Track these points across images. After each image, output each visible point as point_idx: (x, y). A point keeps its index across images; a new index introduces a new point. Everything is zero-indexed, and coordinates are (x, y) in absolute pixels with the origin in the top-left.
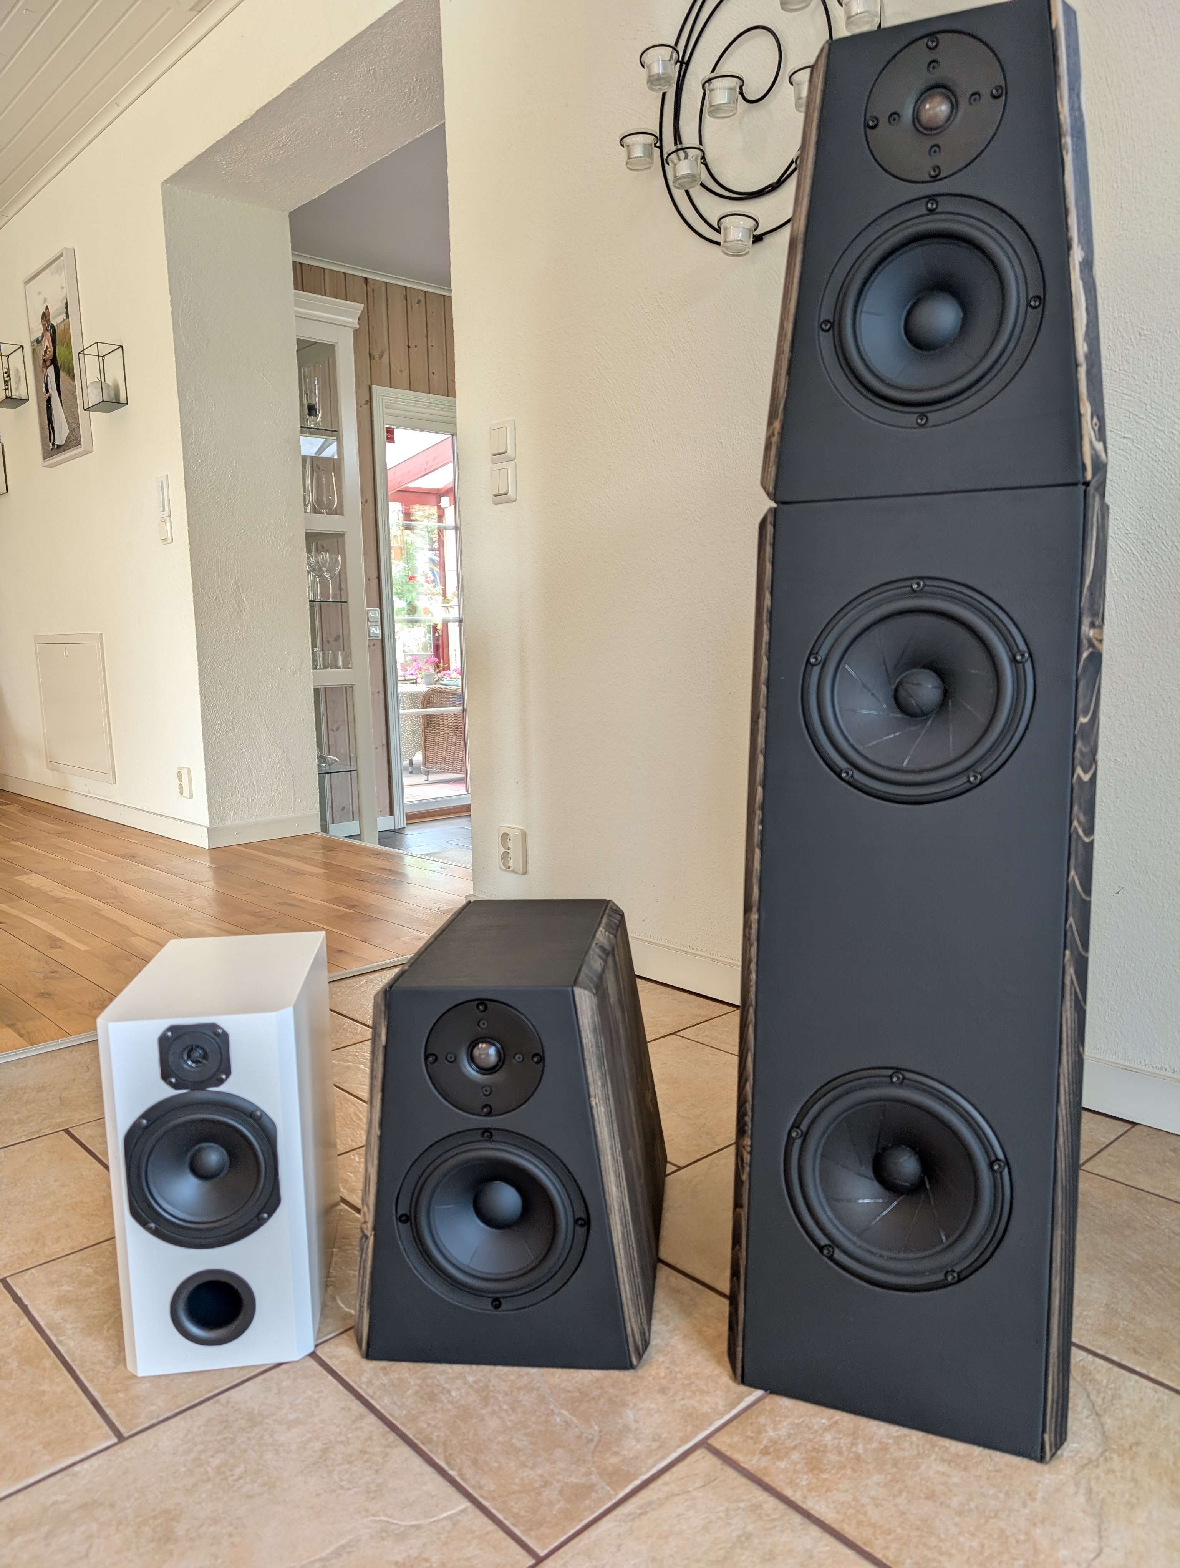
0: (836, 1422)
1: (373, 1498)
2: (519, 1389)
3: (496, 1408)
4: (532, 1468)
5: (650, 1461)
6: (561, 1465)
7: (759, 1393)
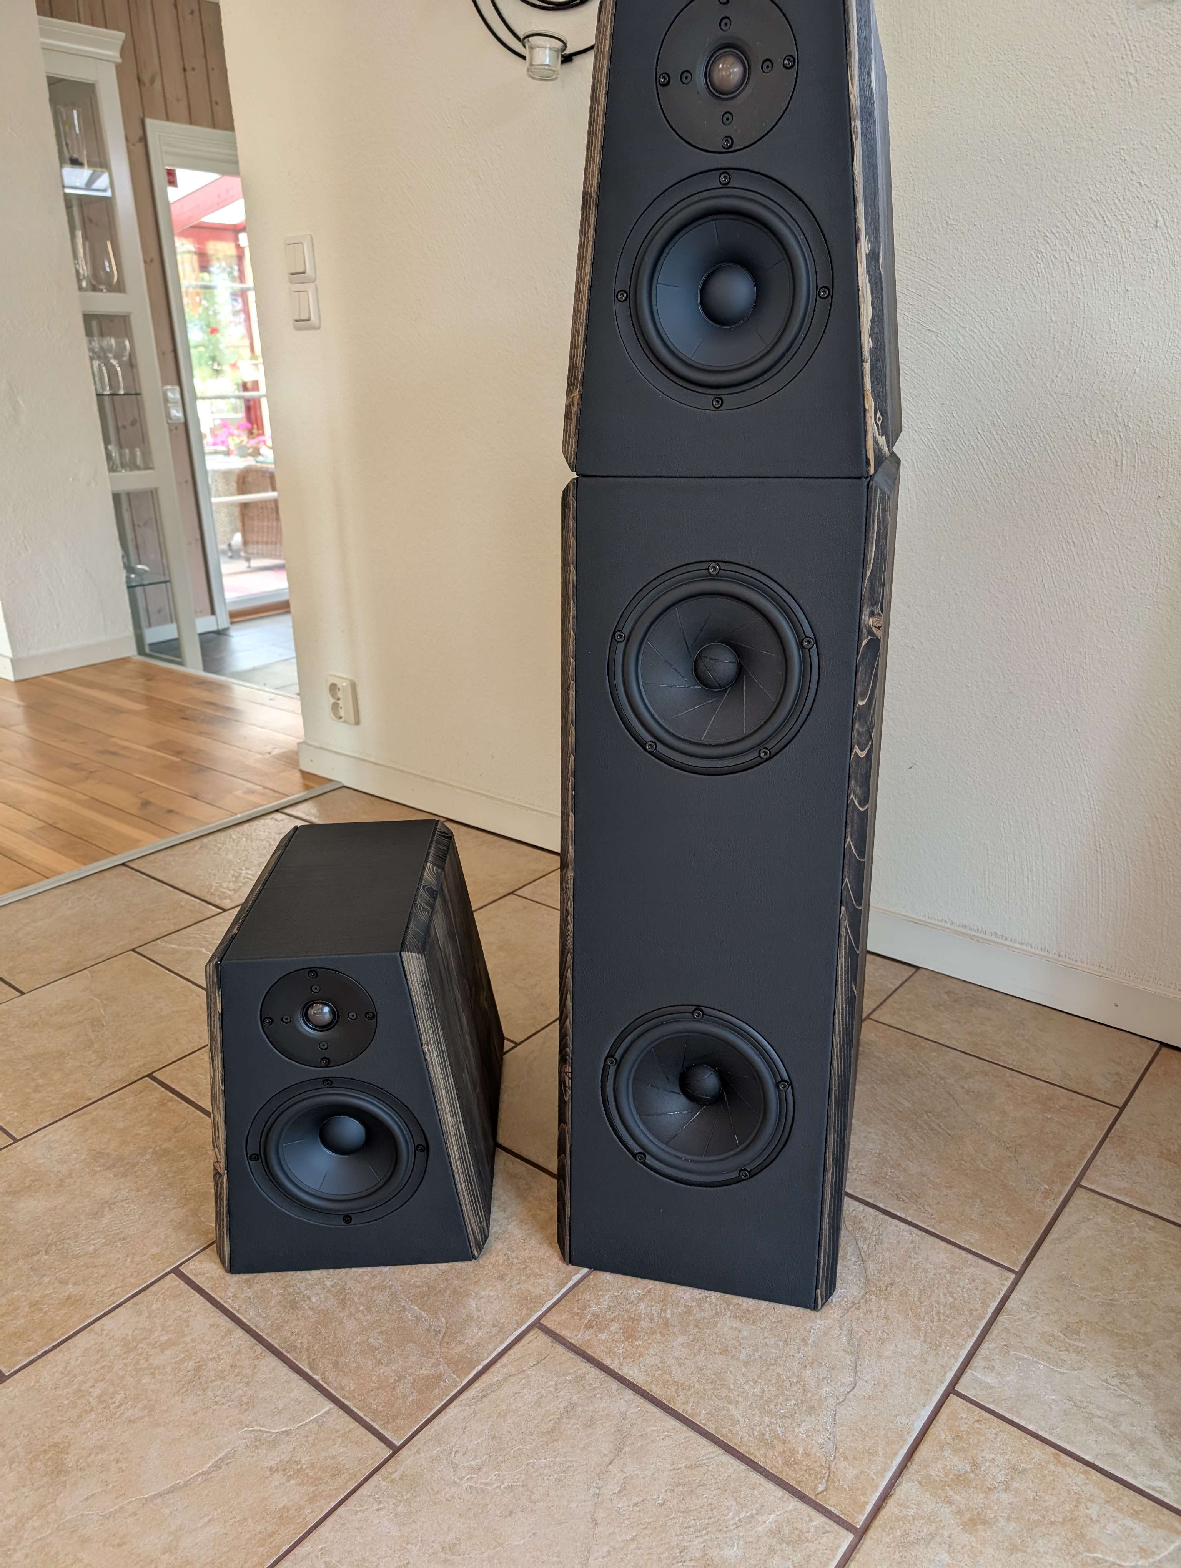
0: (649, 1291)
1: (245, 1410)
2: (373, 1289)
3: (353, 1310)
4: (387, 1365)
5: (491, 1347)
6: (413, 1359)
7: (585, 1270)
